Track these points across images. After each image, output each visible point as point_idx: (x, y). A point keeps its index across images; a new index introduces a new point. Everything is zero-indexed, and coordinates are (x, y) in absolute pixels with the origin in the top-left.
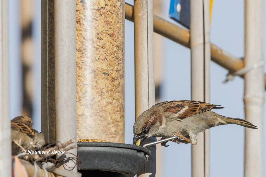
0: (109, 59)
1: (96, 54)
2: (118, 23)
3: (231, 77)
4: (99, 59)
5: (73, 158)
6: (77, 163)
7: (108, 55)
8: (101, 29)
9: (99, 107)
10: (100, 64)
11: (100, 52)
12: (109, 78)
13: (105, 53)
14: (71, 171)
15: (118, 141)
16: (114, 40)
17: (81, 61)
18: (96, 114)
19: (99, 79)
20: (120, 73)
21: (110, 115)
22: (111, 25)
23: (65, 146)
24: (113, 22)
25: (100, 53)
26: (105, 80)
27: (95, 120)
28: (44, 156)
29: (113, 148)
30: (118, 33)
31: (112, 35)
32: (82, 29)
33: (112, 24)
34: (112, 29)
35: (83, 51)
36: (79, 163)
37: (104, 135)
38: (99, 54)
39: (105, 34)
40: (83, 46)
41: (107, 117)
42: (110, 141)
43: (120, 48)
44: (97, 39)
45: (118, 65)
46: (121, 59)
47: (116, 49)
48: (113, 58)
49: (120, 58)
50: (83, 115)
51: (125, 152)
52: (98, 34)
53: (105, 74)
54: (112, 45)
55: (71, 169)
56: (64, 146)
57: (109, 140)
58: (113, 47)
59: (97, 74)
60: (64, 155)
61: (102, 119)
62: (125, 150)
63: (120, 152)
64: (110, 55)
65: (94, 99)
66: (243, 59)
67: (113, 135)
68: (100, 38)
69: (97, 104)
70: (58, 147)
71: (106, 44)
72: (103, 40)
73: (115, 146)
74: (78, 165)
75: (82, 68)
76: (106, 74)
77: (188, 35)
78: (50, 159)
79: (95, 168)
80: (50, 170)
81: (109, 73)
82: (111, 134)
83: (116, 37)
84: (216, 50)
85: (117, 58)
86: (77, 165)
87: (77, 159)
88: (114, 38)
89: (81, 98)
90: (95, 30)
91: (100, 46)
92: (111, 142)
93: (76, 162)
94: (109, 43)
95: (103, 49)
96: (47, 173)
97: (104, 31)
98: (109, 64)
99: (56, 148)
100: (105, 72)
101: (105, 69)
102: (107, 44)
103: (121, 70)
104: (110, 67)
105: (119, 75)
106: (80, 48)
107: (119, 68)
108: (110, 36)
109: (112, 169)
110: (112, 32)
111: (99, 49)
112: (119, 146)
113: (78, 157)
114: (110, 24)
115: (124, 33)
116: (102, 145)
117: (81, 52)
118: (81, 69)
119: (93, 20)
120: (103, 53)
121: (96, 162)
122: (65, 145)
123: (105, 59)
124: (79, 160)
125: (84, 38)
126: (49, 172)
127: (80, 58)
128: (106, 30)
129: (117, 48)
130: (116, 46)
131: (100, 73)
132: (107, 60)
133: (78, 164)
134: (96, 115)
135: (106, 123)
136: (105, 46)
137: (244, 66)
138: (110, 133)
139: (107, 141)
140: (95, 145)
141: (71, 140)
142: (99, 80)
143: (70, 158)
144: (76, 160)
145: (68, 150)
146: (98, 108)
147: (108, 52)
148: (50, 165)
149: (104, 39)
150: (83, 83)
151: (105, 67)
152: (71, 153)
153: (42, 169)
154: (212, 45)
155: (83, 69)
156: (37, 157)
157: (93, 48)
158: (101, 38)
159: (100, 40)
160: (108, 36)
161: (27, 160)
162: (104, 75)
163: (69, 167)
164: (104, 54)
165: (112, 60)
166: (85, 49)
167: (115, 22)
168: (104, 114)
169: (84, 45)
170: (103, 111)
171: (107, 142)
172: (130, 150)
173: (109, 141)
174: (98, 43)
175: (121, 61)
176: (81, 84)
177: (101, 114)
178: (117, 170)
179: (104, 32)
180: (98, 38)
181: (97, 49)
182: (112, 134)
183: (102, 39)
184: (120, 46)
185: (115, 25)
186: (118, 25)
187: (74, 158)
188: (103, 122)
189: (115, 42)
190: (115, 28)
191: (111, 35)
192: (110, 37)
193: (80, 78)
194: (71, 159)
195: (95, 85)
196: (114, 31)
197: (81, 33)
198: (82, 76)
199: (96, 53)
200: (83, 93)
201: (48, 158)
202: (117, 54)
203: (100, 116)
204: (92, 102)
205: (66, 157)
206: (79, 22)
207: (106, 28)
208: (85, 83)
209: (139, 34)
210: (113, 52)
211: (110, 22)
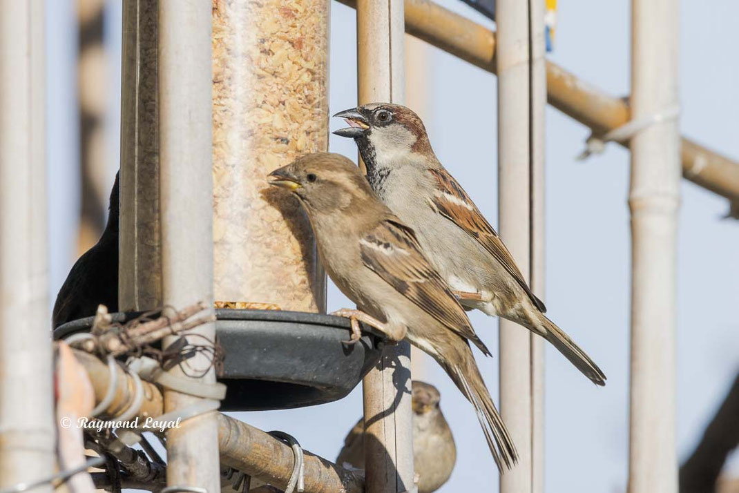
0: (289, 103)
1: (257, 91)
2: (312, 13)
3: (596, 145)
4: (264, 102)
5: (204, 348)
6: (216, 358)
7: (287, 93)
8: (270, 27)
9: (262, 223)
10: (268, 116)
11: (267, 84)
12: (289, 152)
13: (279, 87)
14: (200, 380)
15: (310, 307)
16: (301, 55)
17: (220, 107)
18: (254, 239)
19: (264, 153)
20: (317, 137)
21: (290, 241)
22: (296, 19)
23: (186, 317)
24: (301, 9)
25: (267, 87)
26: (278, 155)
27: (252, 256)
28: (132, 343)
29: (296, 324)
30: (312, 38)
31: (297, 44)
32: (224, 27)
33: (298, 15)
34: (298, 29)
35: (226, 82)
36: (220, 359)
37: (275, 292)
38: (264, 90)
39: (279, 42)
40: (226, 69)
41: (284, 247)
42: (290, 307)
43: (317, 76)
44: (261, 52)
45: (312, 118)
46: (319, 102)
47: (306, 78)
48: (300, 101)
49: (317, 101)
50: (223, 242)
51: (325, 336)
52: (263, 41)
53: (279, 140)
54: (297, 67)
55: (199, 374)
56: (182, 317)
57: (287, 304)
58: (300, 72)
59: (259, 139)
60: (183, 342)
61: (270, 251)
62: (327, 329)
63: (314, 335)
64: (292, 92)
65: (252, 201)
66: (627, 100)
67: (297, 293)
68: (267, 49)
69: (258, 215)
70: (169, 320)
71: (282, 65)
72: (274, 56)
73: (301, 320)
74: (217, 363)
75: (221, 124)
76: (282, 140)
77: (491, 41)
78: (149, 350)
79: (251, 374)
80: (147, 378)
81: (290, 137)
82: (293, 288)
83: (308, 49)
84: (561, 79)
85: (310, 102)
86: (215, 365)
87: (215, 349)
88: (304, 52)
89: (219, 200)
90: (257, 29)
91: (268, 70)
92: (291, 310)
93: (211, 356)
94: (291, 63)
95: (276, 77)
96: (140, 385)
97: (278, 34)
98: (290, 115)
99: (163, 323)
100: (278, 135)
101: (279, 127)
102: (285, 65)
103: (318, 130)
104: (291, 123)
105: (313, 144)
106: (217, 75)
107: (315, 126)
108: (293, 46)
109: (292, 378)
110: (298, 35)
111: (264, 77)
112: (312, 321)
113: (218, 346)
114: (293, 16)
115: (326, 38)
116: (269, 318)
117: (222, 86)
118: (218, 127)
119: (251, 6)
120: (275, 89)
121: (255, 358)
122: (185, 315)
123: (280, 102)
124: (221, 352)
125: (228, 50)
126: (145, 383)
127: (218, 99)
128: (282, 30)
129: (311, 76)
130: (308, 70)
131: (267, 136)
132: (284, 104)
133: (216, 361)
134: (255, 242)
135: (281, 263)
136: (280, 70)
137: (629, 118)
138: (289, 287)
139: (282, 307)
140: (251, 317)
141: (200, 303)
142: (264, 156)
143: (197, 346)
144: (213, 351)
145: (194, 326)
146: (260, 224)
147: (289, 85)
148: (148, 363)
149: (279, 53)
150: (225, 163)
151: (278, 123)
152: (199, 335)
153: (129, 376)
154: (549, 66)
155: (225, 126)
156: (115, 345)
157: (251, 75)
158: (270, 50)
159: (269, 54)
160: (287, 45)
161: (91, 353)
162: (278, 143)
163: (196, 371)
164: (277, 92)
165: (298, 106)
166: (230, 78)
167: (305, 11)
168: (276, 241)
169: (228, 67)
170: (274, 233)
171: (282, 309)
172: (337, 330)
173: (288, 306)
174: (263, 64)
175: (318, 107)
176: (219, 164)
177: (268, 240)
178: (305, 379)
179: (278, 37)
180: (264, 51)
181: (260, 77)
182: (294, 290)
183: (273, 54)
184: (318, 71)
185: (306, 19)
186: (313, 19)
187: (208, 348)
188: (272, 259)
189: (306, 60)
190: (306, 25)
191: (295, 42)
192: (292, 48)
193: (216, 150)
194: (199, 349)
195: (254, 167)
196: (304, 33)
197: (222, 38)
198: (221, 145)
199: (258, 87)
200: (223, 187)
201: (143, 347)
202: (310, 92)
203: (265, 243)
204: (245, 211)
205: (186, 343)
206: (217, 9)
207: (284, 26)
208: (228, 163)
209: (370, 39)
210: (299, 85)
211: (293, 12)
